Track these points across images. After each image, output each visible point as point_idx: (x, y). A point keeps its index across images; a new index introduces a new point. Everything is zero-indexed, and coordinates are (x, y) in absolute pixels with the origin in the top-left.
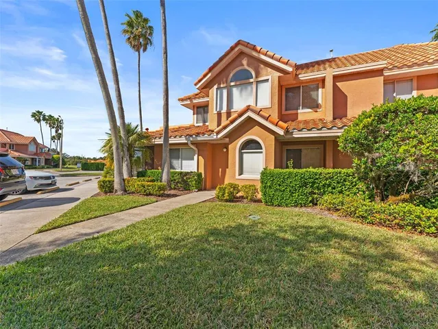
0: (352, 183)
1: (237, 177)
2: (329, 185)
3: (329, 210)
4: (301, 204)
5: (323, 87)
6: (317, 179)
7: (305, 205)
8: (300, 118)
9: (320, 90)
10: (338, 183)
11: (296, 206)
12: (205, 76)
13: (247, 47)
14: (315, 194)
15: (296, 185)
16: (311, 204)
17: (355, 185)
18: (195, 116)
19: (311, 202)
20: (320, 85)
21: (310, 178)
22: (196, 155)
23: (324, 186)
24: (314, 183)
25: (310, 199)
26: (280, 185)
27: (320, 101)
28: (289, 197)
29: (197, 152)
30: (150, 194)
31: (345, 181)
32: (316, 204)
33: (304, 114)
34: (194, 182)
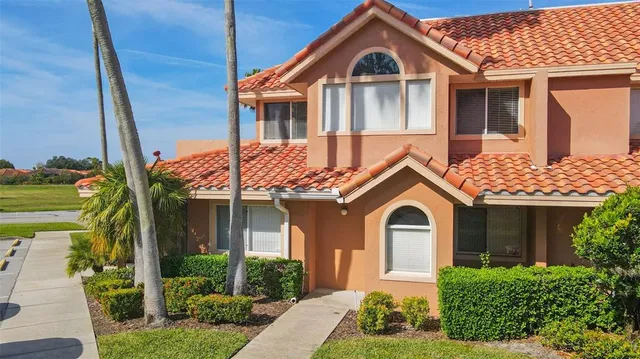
0: (588, 296)
1: (383, 276)
2: (554, 301)
3: (557, 347)
4: (509, 334)
5: (527, 95)
6: (535, 292)
7: (517, 337)
8: (486, 149)
9: (521, 101)
10: (567, 296)
11: (501, 339)
12: (300, 60)
13: (389, 12)
14: (531, 316)
15: (502, 304)
16: (525, 334)
17: (593, 300)
18: (262, 123)
19: (524, 330)
20: (522, 91)
21: (525, 292)
22: (286, 224)
23: (546, 302)
24: (530, 299)
25: (524, 326)
26: (475, 305)
27: (521, 122)
28: (491, 325)
29: (287, 217)
30: (223, 321)
31: (578, 291)
32: (532, 333)
33: (492, 142)
34: (292, 283)
